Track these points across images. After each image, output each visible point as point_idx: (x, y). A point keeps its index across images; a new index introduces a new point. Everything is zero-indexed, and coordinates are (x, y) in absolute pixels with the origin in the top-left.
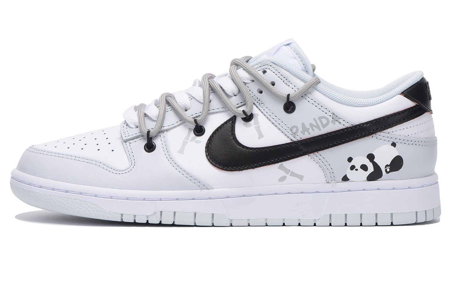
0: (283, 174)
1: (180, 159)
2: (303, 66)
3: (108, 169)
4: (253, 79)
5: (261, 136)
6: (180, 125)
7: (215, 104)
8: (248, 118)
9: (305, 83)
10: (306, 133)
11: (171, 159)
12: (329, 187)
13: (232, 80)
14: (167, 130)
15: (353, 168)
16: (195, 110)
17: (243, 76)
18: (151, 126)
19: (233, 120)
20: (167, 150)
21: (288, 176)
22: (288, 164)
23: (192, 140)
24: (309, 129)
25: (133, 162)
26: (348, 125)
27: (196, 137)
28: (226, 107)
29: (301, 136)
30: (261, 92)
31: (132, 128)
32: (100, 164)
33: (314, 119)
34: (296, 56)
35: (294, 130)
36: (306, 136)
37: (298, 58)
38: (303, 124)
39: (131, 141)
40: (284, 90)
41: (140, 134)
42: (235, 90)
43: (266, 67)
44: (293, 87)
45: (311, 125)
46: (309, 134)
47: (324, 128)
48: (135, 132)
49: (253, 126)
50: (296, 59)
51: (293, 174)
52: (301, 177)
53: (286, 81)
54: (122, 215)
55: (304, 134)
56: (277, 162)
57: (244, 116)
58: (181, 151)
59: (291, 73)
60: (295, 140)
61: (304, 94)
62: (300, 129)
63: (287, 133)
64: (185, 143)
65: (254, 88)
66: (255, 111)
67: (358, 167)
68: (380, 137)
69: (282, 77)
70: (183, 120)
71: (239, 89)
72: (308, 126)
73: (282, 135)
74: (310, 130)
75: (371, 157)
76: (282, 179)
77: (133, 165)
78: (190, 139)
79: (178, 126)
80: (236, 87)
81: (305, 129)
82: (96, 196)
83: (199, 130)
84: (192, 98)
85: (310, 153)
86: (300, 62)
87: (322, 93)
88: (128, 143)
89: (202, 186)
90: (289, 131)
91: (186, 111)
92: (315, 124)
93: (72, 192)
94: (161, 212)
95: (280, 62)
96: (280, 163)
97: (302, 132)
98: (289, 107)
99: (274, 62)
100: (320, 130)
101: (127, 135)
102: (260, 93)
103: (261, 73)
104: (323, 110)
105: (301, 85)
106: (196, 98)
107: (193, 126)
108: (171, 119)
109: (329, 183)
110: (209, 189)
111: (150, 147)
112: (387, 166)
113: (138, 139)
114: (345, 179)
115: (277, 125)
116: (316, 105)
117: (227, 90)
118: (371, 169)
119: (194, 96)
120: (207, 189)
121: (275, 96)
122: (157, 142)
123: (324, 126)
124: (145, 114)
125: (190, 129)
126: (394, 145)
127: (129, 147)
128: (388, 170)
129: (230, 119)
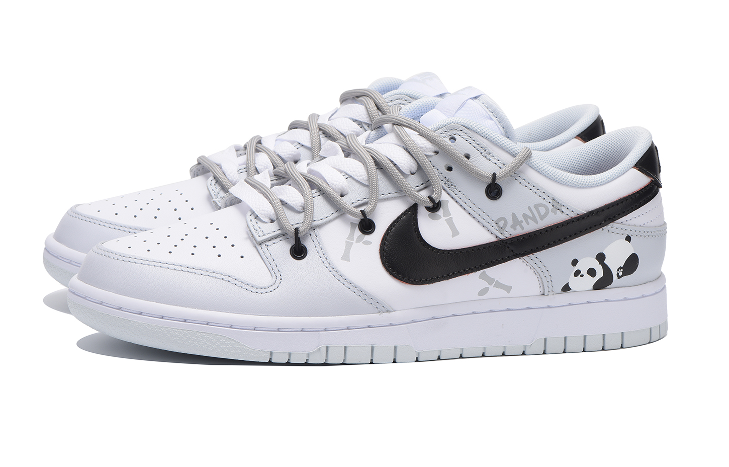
0: (485, 284)
1: (344, 267)
2: (502, 130)
3: (243, 285)
4: (437, 149)
5: (455, 233)
6: (337, 218)
7: (384, 186)
8: (435, 207)
9: (514, 156)
10: (518, 227)
11: (332, 269)
12: (545, 301)
13: (406, 150)
14: (319, 226)
15: (577, 273)
16: (355, 196)
17: (422, 146)
18: (294, 220)
19: (413, 210)
20: (324, 257)
21: (491, 287)
22: (493, 272)
23: (358, 240)
24: (522, 222)
25: (278, 275)
26: (573, 215)
27: (363, 235)
28: (401, 191)
29: (511, 232)
30: (450, 169)
31: (266, 223)
32: (230, 279)
33: (529, 208)
34: (491, 115)
35: (501, 224)
36: (518, 231)
37: (494, 118)
38: (514, 215)
39: (268, 243)
40: (486, 167)
41: (279, 232)
42: (414, 167)
43: (455, 132)
44: (496, 162)
45: (525, 216)
46: (523, 228)
47: (542, 219)
48: (271, 229)
49: (443, 219)
50: (491, 119)
51: (499, 285)
52: (508, 289)
53: (486, 154)
54: (271, 353)
55: (515, 229)
56: (478, 269)
57: (430, 205)
58: (346, 257)
59: (491, 141)
60: (502, 237)
61: (515, 173)
62: (510, 222)
63: (490, 228)
64: (349, 246)
65: (440, 164)
66: (444, 197)
67: (584, 271)
68: (613, 230)
69: (478, 147)
70: (340, 211)
71: (417, 163)
72: (520, 218)
73: (484, 231)
74: (524, 224)
75: (601, 258)
76: (483, 292)
77: (279, 278)
78: (355, 239)
79: (334, 219)
80: (415, 162)
81: (516, 222)
82: (231, 327)
83: (367, 226)
84: (347, 176)
85: (523, 255)
86: (498, 124)
87: (536, 170)
88: (263, 246)
89: (381, 307)
90: (494, 225)
91: (342, 196)
92: (531, 215)
93: (194, 321)
94: (327, 347)
95: (474, 126)
96: (482, 271)
97: (512, 227)
98: (494, 191)
99: (466, 125)
100: (537, 222)
101: (261, 234)
102: (448, 170)
103: (447, 140)
104: (540, 194)
105: (510, 160)
106: (356, 178)
107: (357, 220)
108: (321, 208)
109: (543, 295)
110: (390, 312)
111: (299, 252)
112: (620, 268)
113: (278, 240)
114: (566, 288)
115: (476, 216)
116: (531, 187)
117: (402, 167)
118: (600, 273)
119: (350, 174)
120: (388, 311)
121: (472, 174)
122: (309, 244)
123: (542, 218)
124: (281, 201)
125: (352, 224)
126: (628, 239)
127: (267, 253)
128: (621, 274)
129: (410, 209)
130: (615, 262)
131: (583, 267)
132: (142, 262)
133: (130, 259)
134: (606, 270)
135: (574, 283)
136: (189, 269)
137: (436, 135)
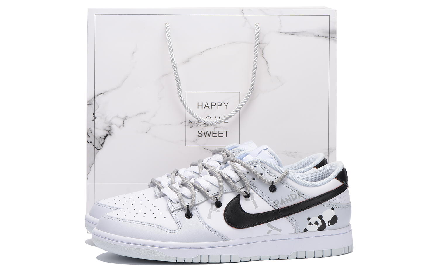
0: (270, 229)
1: (208, 221)
2: (277, 163)
3: (165, 229)
4: (248, 171)
5: (256, 206)
6: (205, 201)
7: (226, 187)
8: (247, 196)
9: (281, 174)
10: (283, 204)
11: (203, 222)
12: (296, 236)
13: (235, 172)
14: (198, 204)
15: (310, 224)
16: (213, 192)
17: (242, 170)
18: (187, 202)
19: (238, 197)
20: (200, 217)
21: (273, 230)
22: (274, 223)
23: (215, 210)
24: (285, 201)
25: (180, 225)
26: (308, 199)
27: (217, 208)
28: (233, 189)
29: (280, 206)
30: (254, 179)
31: (175, 203)
32: (159, 227)
33: (288, 196)
34: (272, 156)
35: (276, 202)
36: (284, 206)
37: (274, 158)
38: (281, 199)
39: (176, 212)
40: (269, 178)
41: (181, 207)
42: (239, 179)
43: (256, 164)
44: (274, 176)
45: (286, 199)
46: (286, 204)
47: (294, 201)
48: (178, 206)
49: (251, 201)
50: (272, 158)
51: (276, 229)
52: (280, 231)
53: (270, 173)
54: (177, 258)
55: (282, 205)
56: (266, 222)
57: (245, 195)
58: (209, 217)
59: (271, 167)
60: (277, 208)
61: (282, 181)
62: (280, 202)
63: (272, 204)
64: (210, 213)
65: (250, 177)
66: (252, 191)
67: (313, 223)
68: (325, 205)
69: (266, 170)
70: (207, 198)
71: (240, 178)
72: (284, 200)
73: (269, 206)
74: (286, 202)
75: (320, 217)
76: (269, 232)
77: (180, 226)
78: (213, 210)
79: (204, 201)
80: (238, 176)
81: (283, 202)
82: (160, 247)
83: (218, 204)
84: (210, 183)
85: (286, 216)
86: (275, 160)
87: (291, 180)
88: (174, 213)
89: (224, 238)
90: (273, 203)
91: (208, 192)
92: (289, 199)
93: (144, 245)
94: (201, 255)
95: (264, 161)
96: (268, 223)
97: (281, 204)
98: (273, 188)
99: (261, 161)
100: (292, 202)
101: (173, 208)
102: (253, 180)
103: (253, 167)
104: (293, 190)
105: (279, 175)
106: (214, 184)
107: (214, 202)
108: (199, 197)
109: (296, 233)
110: (228, 240)
111: (189, 215)
112: (329, 221)
113: (180, 210)
114: (306, 230)
115: (265, 199)
116: (289, 187)
117: (233, 179)
118: (320, 224)
119: (211, 182)
120: (227, 240)
121: (264, 182)
122: (193, 212)
123: (294, 200)
124: (182, 194)
125: (212, 203)
126: (333, 209)
127: (175, 216)
128: (330, 224)
129: (237, 197)
130: (327, 219)
131: (313, 221)
132: (122, 220)
133: (117, 219)
134: (323, 222)
135: (309, 228)
136: (142, 223)
137: (248, 165)
